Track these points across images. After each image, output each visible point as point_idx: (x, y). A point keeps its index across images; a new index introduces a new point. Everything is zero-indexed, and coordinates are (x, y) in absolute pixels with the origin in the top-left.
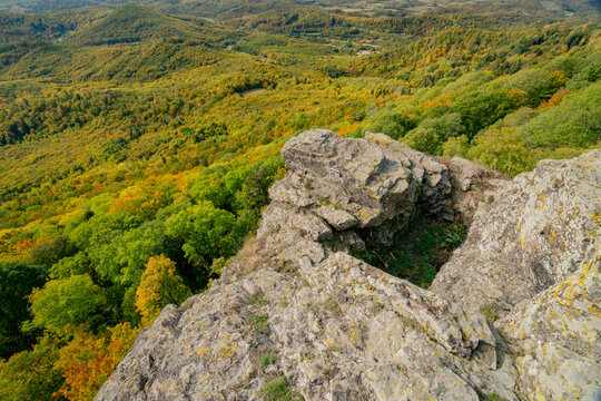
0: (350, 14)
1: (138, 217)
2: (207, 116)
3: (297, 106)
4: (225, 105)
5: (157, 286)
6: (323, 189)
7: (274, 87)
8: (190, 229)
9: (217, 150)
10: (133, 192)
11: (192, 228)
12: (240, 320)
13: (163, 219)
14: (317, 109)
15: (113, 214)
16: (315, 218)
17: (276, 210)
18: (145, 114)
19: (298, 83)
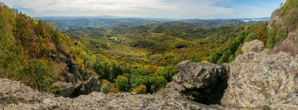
0: (204, 29)
1: (145, 73)
2: (169, 53)
4: (174, 51)
7: (187, 47)
9: (170, 63)
10: (147, 67)
13: (150, 76)
15: (141, 70)
18: (156, 49)
19: (193, 46)
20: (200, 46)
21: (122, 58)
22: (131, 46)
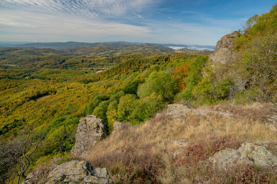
0: (90, 58)
3: (68, 100)
4: (24, 108)
7: (55, 93)
19: (68, 89)
20: (85, 86)
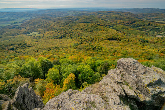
1: (73, 62)
2: (98, 44)
3: (126, 48)
5: (69, 81)
6: (127, 79)
8: (82, 71)
9: (97, 53)
10: (74, 56)
11: (83, 71)
12: (86, 107)
13: (78, 65)
14: (133, 51)
15: (69, 59)
16: (121, 88)
17: (109, 78)
18: (84, 39)
19: (128, 41)
21: (49, 51)
22: (57, 38)
